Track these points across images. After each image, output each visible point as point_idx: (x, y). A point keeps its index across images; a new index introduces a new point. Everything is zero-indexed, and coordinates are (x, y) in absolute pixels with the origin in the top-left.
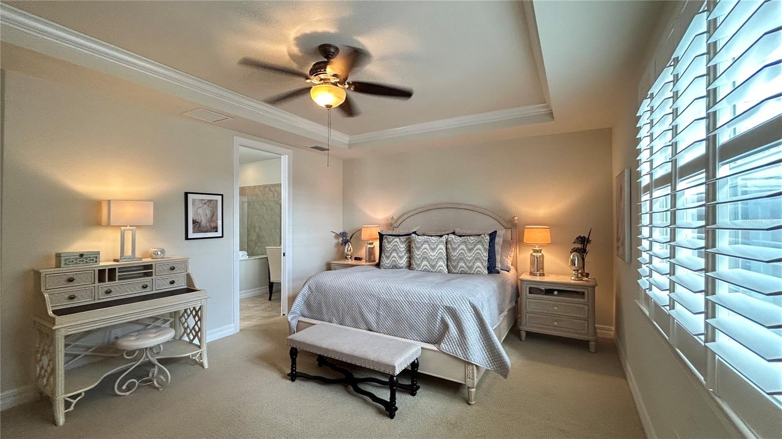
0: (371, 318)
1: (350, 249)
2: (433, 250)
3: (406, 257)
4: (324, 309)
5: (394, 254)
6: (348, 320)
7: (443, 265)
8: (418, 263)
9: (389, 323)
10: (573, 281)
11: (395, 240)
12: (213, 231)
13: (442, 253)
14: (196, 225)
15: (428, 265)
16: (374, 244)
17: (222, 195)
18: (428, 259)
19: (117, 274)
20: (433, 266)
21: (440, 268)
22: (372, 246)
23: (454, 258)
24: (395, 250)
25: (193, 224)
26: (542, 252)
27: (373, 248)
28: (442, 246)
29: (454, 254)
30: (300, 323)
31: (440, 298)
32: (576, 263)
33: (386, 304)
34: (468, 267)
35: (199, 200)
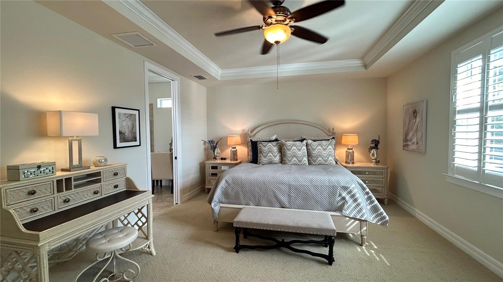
0: (284, 199)
1: (219, 152)
2: (299, 150)
3: (278, 156)
4: (242, 196)
5: (270, 154)
6: (264, 202)
8: (289, 159)
9: (299, 201)
11: (268, 145)
14: (122, 135)
15: (297, 160)
16: (236, 148)
17: (139, 110)
18: (296, 157)
19: (73, 183)
20: (300, 161)
21: (304, 162)
22: (235, 150)
23: (314, 155)
24: (270, 151)
25: (120, 135)
26: (353, 150)
28: (305, 148)
29: (315, 153)
30: (222, 208)
34: (324, 160)
35: (123, 114)
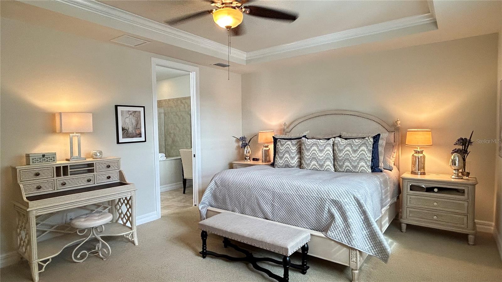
0: (267, 209)
1: (249, 152)
2: (321, 151)
3: (297, 157)
4: (228, 201)
5: (287, 155)
6: (248, 210)
7: (331, 165)
8: (308, 162)
9: (282, 213)
10: (453, 180)
11: (287, 143)
12: (138, 136)
13: (329, 154)
14: (125, 132)
15: (317, 165)
16: (269, 147)
17: (144, 107)
18: (316, 159)
19: (69, 170)
20: (321, 166)
21: (327, 167)
22: (268, 149)
23: (340, 159)
24: (287, 152)
25: (122, 131)
26: (423, 153)
27: (268, 150)
28: (330, 148)
29: (341, 155)
30: (209, 211)
31: (327, 192)
32: (457, 163)
33: (280, 197)
34: (353, 166)
35: (126, 111)
